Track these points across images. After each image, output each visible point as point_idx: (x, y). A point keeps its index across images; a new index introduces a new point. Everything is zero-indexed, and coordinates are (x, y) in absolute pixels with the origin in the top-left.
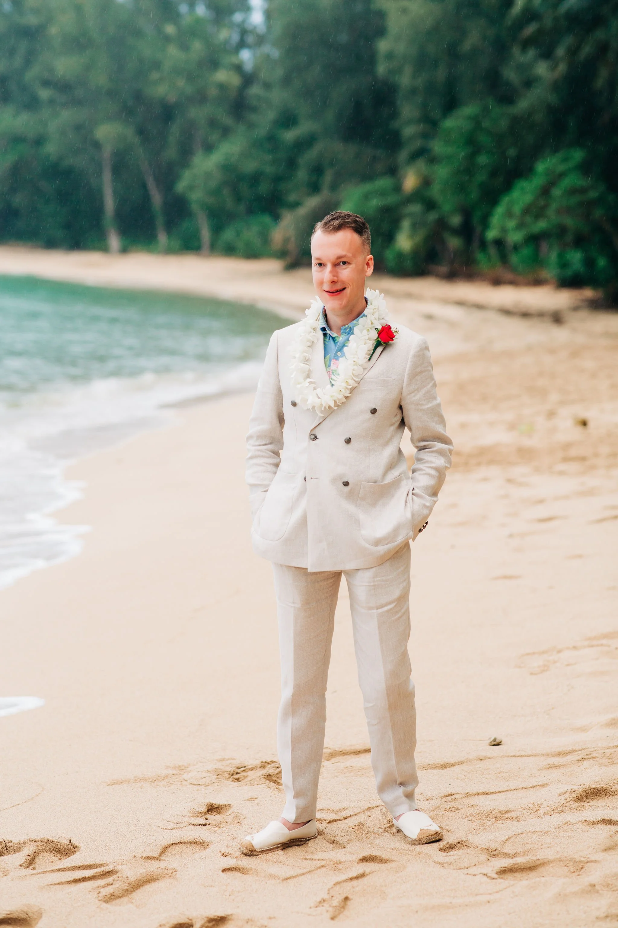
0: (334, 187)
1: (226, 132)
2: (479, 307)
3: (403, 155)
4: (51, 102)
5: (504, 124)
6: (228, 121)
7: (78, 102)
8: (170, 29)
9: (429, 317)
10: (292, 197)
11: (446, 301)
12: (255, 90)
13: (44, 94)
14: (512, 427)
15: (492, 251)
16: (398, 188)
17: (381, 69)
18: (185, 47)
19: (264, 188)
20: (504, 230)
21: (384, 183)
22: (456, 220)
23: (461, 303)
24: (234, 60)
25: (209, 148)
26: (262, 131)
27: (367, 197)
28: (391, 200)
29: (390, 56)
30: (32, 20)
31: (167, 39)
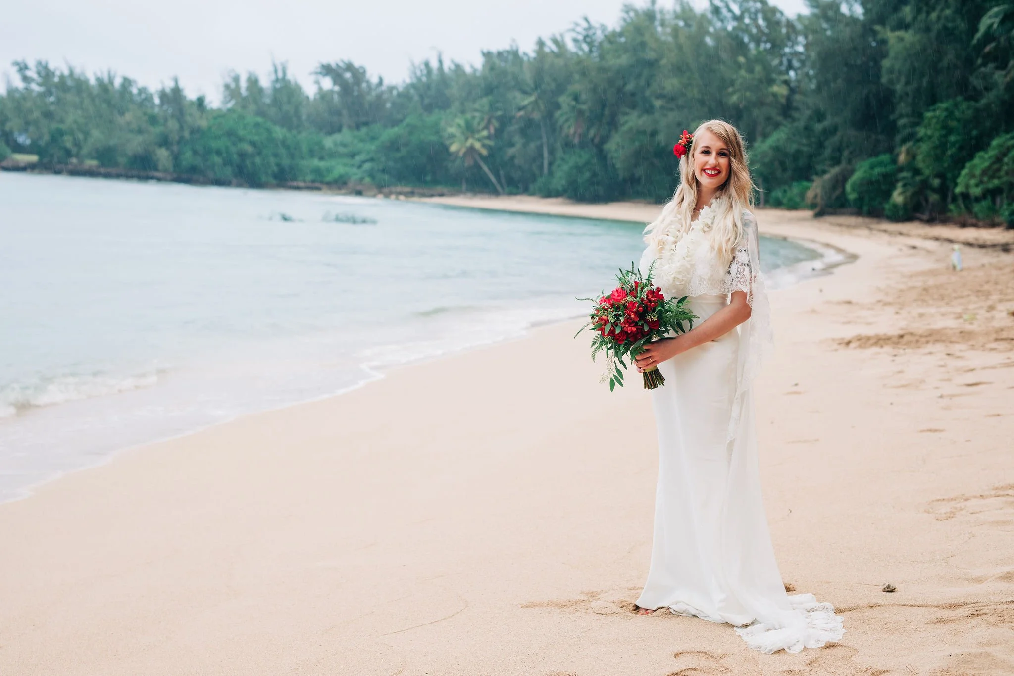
0: (849, 161)
1: (777, 125)
2: (950, 241)
3: (898, 138)
4: (662, 108)
5: (970, 113)
6: (779, 119)
7: (680, 108)
8: (741, 60)
9: (914, 247)
10: (819, 168)
11: (926, 238)
12: (797, 97)
13: (658, 103)
14: (959, 317)
15: (960, 201)
16: (894, 161)
17: (884, 80)
18: (751, 71)
19: (802, 162)
20: (968, 186)
21: (885, 157)
22: (936, 182)
23: (937, 239)
24: (785, 77)
25: (765, 136)
26: (801, 124)
27: (872, 167)
28: (890, 169)
29: (891, 71)
30: (651, 55)
31: (740, 66)
